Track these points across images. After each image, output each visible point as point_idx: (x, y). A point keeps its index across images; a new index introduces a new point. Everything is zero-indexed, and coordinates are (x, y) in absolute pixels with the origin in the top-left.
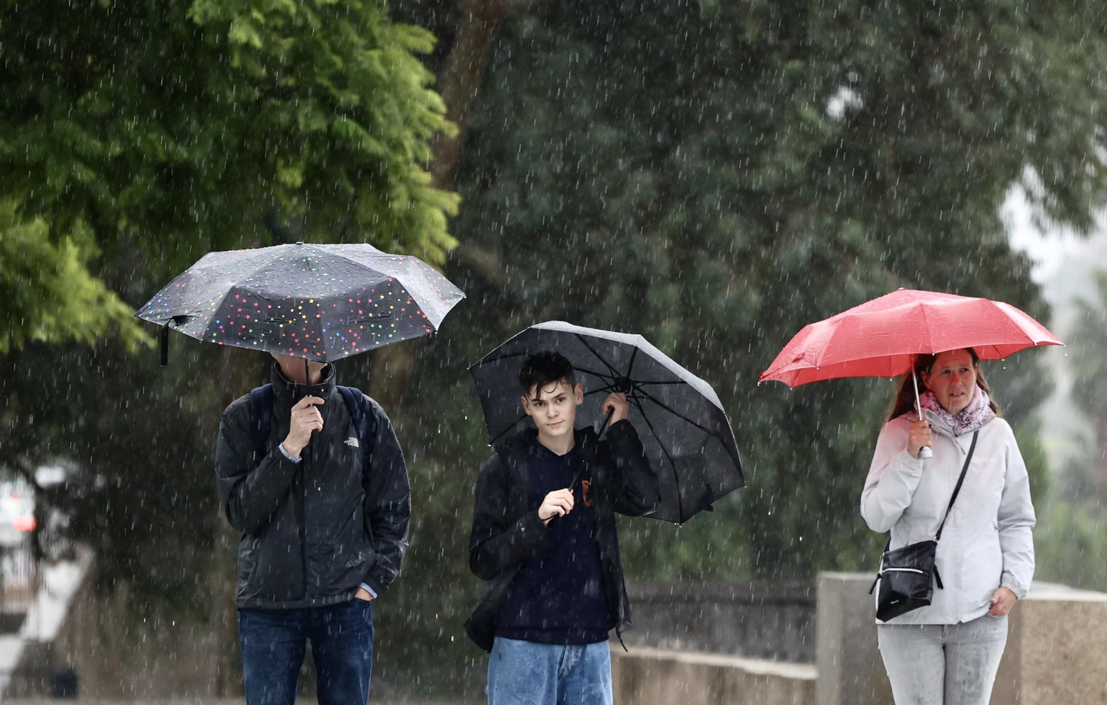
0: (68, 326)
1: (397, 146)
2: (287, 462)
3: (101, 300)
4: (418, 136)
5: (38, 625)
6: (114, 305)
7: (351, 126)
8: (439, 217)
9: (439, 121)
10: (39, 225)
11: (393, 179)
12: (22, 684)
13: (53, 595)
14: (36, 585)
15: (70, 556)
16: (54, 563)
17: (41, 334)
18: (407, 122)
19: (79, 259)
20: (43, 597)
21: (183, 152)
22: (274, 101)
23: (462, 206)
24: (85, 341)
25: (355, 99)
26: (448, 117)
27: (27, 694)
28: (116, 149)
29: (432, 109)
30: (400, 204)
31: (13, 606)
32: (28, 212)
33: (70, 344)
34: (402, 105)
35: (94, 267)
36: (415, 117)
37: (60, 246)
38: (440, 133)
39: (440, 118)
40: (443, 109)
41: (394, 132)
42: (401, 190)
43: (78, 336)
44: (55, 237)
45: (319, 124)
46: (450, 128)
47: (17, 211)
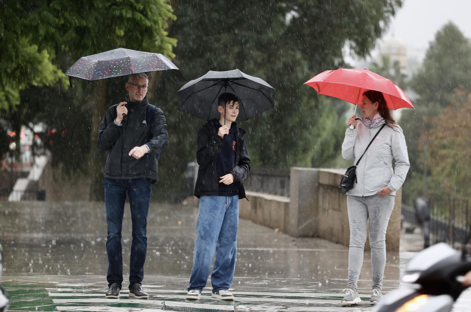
0: (44, 81)
1: (156, 22)
2: (116, 126)
3: (55, 72)
4: (163, 19)
5: (34, 175)
6: (60, 74)
7: (139, 16)
8: (170, 47)
9: (170, 15)
10: (35, 47)
11: (155, 34)
12: (27, 195)
13: (38, 166)
14: (32, 164)
15: (44, 154)
16: (39, 156)
17: (35, 84)
18: (160, 15)
19: (49, 59)
20: (35, 168)
21: (84, 23)
22: (114, 7)
23: (178, 43)
24: (50, 86)
25: (142, 7)
26: (173, 13)
27: (29, 199)
28: (62, 22)
29: (169, 11)
30: (157, 43)
31: (26, 169)
32: (31, 43)
33: (45, 86)
34: (158, 9)
35: (53, 62)
36: (162, 13)
37: (41, 54)
38: (170, 19)
39: (171, 14)
40: (172, 10)
41: (155, 18)
42: (158, 37)
43: (48, 85)
44: (40, 51)
45: (129, 15)
46: (174, 17)
47: (29, 42)
